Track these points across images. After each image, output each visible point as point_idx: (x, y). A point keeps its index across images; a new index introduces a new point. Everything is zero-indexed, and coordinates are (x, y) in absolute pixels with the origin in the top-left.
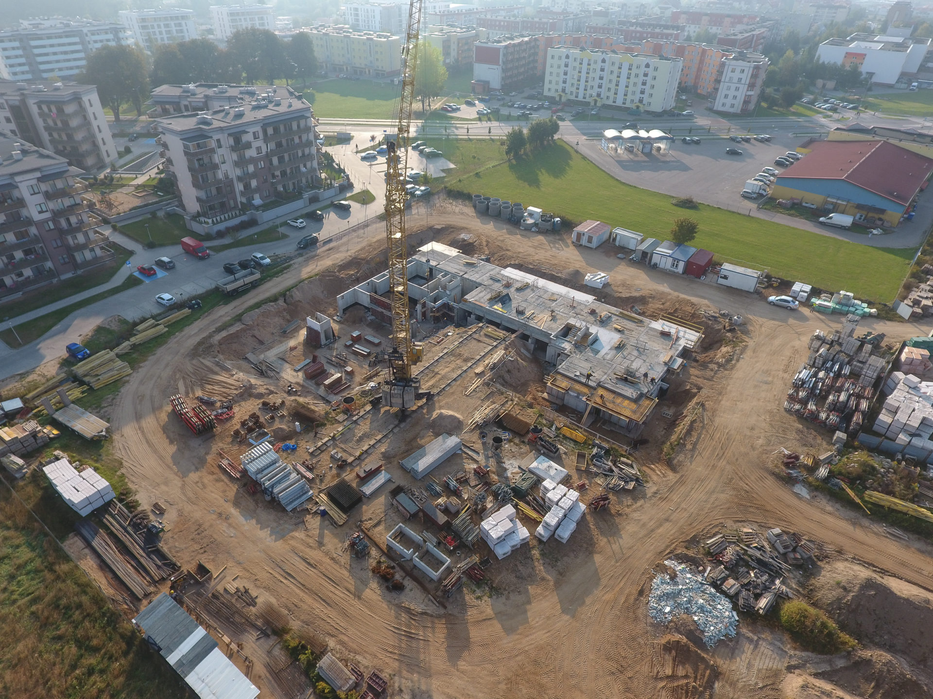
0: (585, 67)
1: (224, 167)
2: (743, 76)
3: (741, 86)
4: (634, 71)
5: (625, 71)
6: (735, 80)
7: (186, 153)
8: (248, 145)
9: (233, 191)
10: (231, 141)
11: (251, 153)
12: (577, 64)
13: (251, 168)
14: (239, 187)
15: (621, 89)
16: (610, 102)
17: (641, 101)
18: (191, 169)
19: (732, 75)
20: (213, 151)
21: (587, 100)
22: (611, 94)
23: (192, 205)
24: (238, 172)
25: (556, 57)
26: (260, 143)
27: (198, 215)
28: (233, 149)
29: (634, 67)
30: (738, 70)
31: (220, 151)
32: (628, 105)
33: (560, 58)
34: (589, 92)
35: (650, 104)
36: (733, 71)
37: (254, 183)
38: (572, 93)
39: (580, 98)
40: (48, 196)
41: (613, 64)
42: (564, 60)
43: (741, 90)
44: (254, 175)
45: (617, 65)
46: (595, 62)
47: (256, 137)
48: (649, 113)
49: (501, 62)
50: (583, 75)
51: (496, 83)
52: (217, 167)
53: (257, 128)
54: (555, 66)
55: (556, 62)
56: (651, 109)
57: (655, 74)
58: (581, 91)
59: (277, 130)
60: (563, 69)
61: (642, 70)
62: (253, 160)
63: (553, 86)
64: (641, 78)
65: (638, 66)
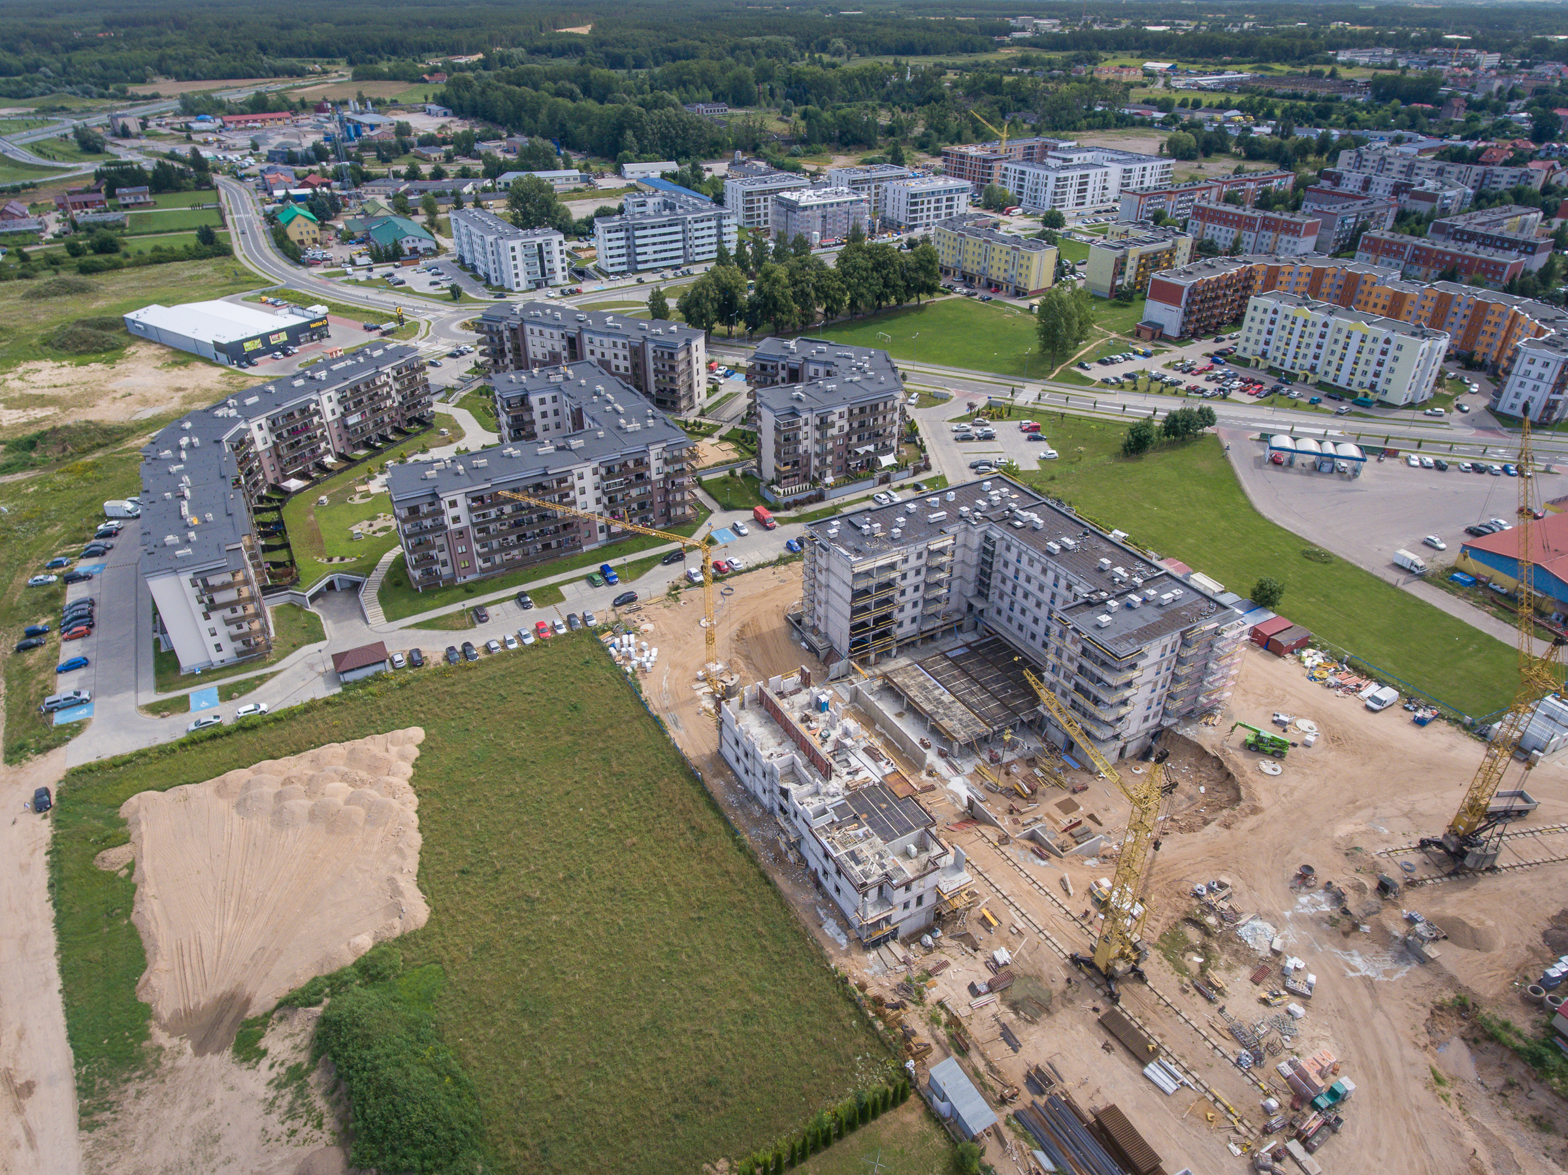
0: (1298, 328)
1: (805, 443)
2: (1547, 372)
3: (1542, 386)
4: (1368, 345)
5: (1354, 343)
6: (1534, 375)
7: (776, 429)
8: (832, 425)
9: (808, 465)
10: (818, 422)
11: (834, 431)
12: (1288, 323)
13: (830, 445)
14: (815, 462)
15: (1347, 365)
16: (1329, 380)
17: (1373, 387)
18: (776, 442)
19: (1529, 367)
20: (799, 428)
21: (1296, 371)
22: (1332, 370)
23: (769, 473)
24: (817, 448)
25: (1260, 310)
26: (844, 423)
27: (773, 482)
28: (817, 428)
29: (1369, 339)
30: (1539, 362)
31: (805, 429)
32: (1354, 387)
33: (1265, 311)
34: (1300, 361)
35: (1385, 392)
36: (1532, 362)
37: (829, 459)
38: (1275, 359)
39: (1287, 367)
40: (666, 462)
41: (1339, 330)
42: (1270, 315)
43: (1541, 390)
44: (831, 452)
45: (1344, 333)
46: (1314, 324)
47: (841, 416)
48: (1383, 404)
49: (1183, 303)
50: (1295, 339)
51: (1172, 330)
52: (799, 442)
53: (844, 409)
54: (1258, 320)
55: (1259, 315)
56: (1387, 399)
57: (1397, 353)
58: (1289, 360)
59: (862, 410)
60: (1267, 326)
61: (1380, 345)
62: (833, 438)
63: (1251, 346)
64: (1377, 356)
65: (1375, 340)
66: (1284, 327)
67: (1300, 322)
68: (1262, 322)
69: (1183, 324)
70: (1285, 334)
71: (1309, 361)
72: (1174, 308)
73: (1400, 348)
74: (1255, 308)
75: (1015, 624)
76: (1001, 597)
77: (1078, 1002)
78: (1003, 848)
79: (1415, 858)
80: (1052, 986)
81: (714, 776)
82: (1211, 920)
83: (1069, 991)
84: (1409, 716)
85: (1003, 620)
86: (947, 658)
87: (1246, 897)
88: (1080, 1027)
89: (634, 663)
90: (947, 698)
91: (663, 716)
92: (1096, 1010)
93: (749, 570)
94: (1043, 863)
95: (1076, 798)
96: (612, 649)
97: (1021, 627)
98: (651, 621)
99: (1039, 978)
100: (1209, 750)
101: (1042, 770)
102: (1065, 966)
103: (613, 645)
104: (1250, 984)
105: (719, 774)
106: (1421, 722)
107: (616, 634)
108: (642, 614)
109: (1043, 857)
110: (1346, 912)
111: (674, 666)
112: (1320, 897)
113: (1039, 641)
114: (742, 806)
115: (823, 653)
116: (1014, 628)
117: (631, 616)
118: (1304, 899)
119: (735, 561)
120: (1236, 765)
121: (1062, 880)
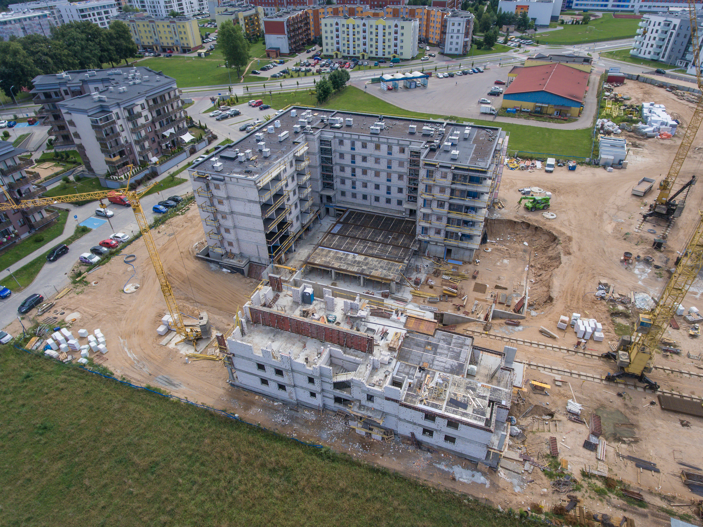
1: (123, 134)
2: (460, 28)
3: (460, 35)
4: (387, 31)
6: (455, 31)
7: (94, 127)
8: (139, 115)
10: (127, 114)
11: (141, 121)
12: (345, 29)
14: (137, 149)
16: (373, 55)
17: (396, 52)
18: (98, 139)
19: (453, 28)
20: (114, 122)
21: (357, 55)
22: (374, 49)
23: (102, 168)
24: (135, 137)
27: (110, 174)
28: (129, 119)
30: (456, 24)
31: (119, 122)
32: (387, 56)
33: (332, 25)
34: (357, 49)
36: (453, 25)
37: (147, 144)
39: (351, 54)
40: (3, 173)
41: (371, 26)
42: (335, 27)
43: (460, 38)
45: (374, 27)
46: (358, 26)
47: (143, 108)
48: (403, 60)
49: (286, 33)
50: (351, 37)
51: (285, 49)
52: (118, 135)
53: (142, 101)
54: (329, 32)
55: (329, 28)
56: (403, 57)
57: (402, 31)
58: (351, 49)
59: (155, 100)
60: (335, 33)
61: (393, 29)
62: (143, 126)
63: (329, 47)
64: (393, 35)
65: (390, 27)
66: (344, 32)
67: (351, 27)
68: (332, 32)
69: (290, 45)
70: (345, 35)
71: (362, 47)
72: (282, 36)
73: (403, 28)
74: (326, 25)
75: (359, 196)
76: (343, 182)
77: (640, 406)
78: (492, 332)
79: (648, 226)
80: (615, 406)
81: (247, 408)
82: (621, 308)
83: (627, 402)
84: (564, 168)
85: (349, 198)
86: (334, 235)
87: (618, 286)
88: (659, 422)
89: (84, 352)
90: (360, 258)
91: (154, 384)
92: (652, 403)
93: (137, 237)
94: (520, 328)
95: (478, 281)
96: (48, 352)
97: (365, 197)
98: (72, 311)
99: (603, 406)
100: (516, 220)
101: (446, 274)
102: (606, 387)
103: (48, 347)
104: (675, 331)
105: (249, 404)
106: (573, 169)
107: (42, 336)
108: (59, 309)
109: (517, 325)
110: (657, 267)
111: (127, 336)
112: (641, 266)
113: (383, 200)
114: (293, 419)
115: (246, 269)
116: (359, 200)
117: (46, 315)
118: (636, 271)
119: (120, 235)
120: (536, 221)
121: (542, 332)
